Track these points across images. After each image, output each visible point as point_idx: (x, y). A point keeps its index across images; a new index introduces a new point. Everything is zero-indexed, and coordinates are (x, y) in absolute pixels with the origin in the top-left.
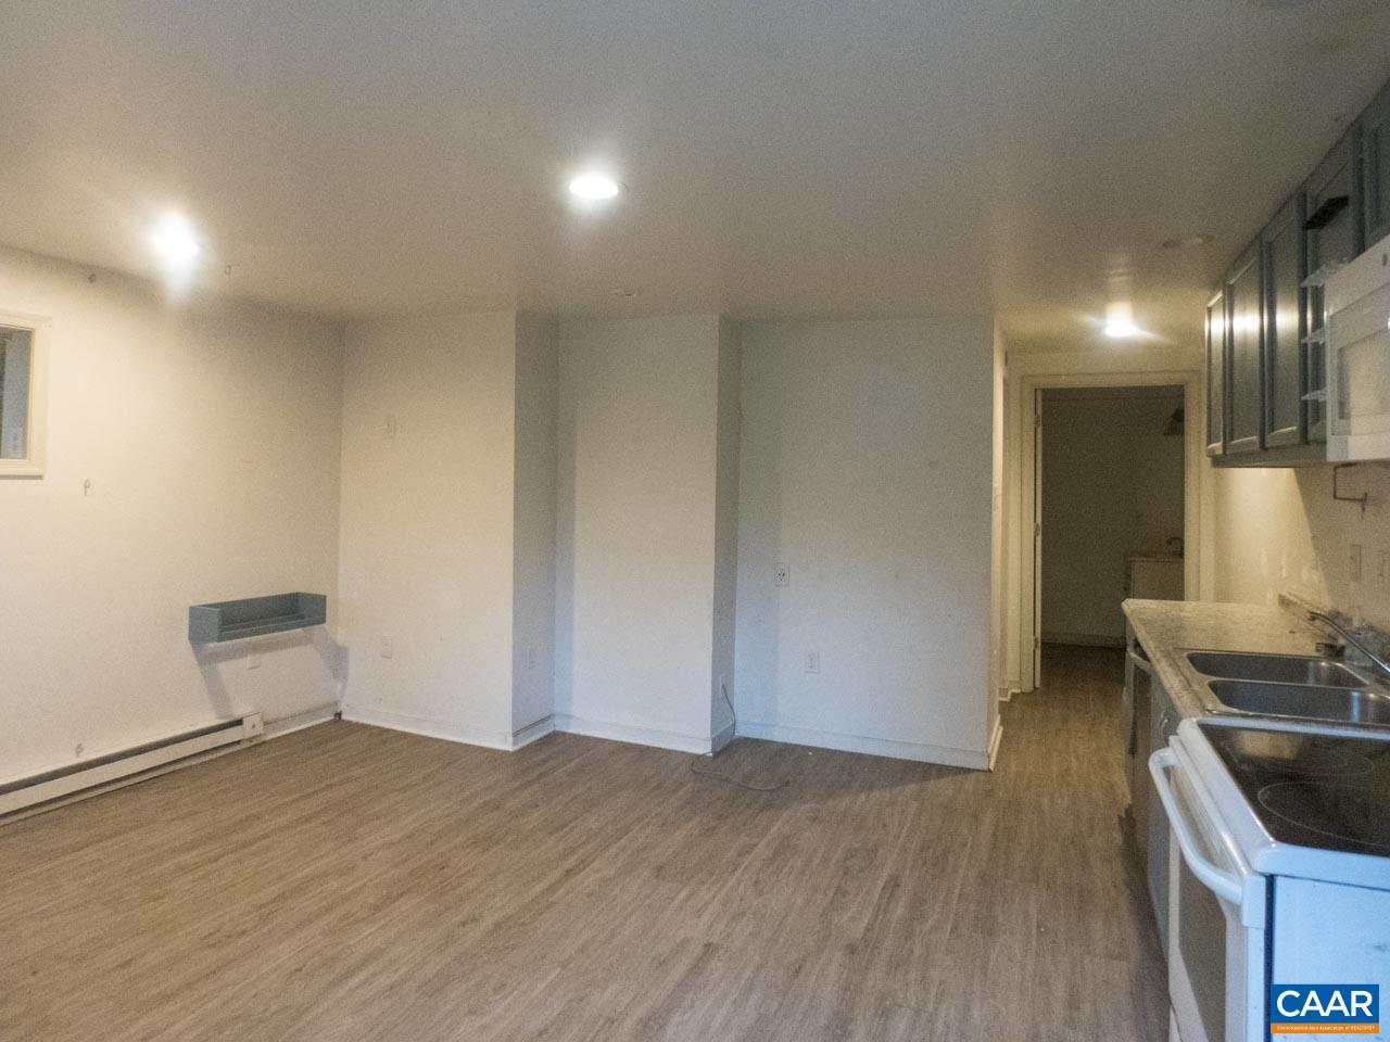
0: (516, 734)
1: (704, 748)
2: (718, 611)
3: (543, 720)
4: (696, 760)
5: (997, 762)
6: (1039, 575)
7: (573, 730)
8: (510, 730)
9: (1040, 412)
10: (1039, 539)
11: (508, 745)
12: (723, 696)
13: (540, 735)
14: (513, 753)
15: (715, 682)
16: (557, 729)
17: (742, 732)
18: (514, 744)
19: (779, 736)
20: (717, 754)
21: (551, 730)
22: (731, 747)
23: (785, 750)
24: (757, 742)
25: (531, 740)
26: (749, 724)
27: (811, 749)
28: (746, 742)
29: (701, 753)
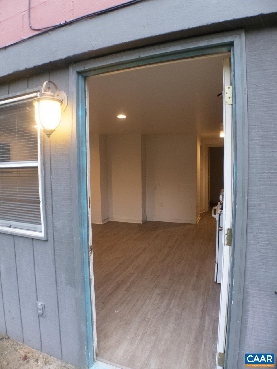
0: (102, 221)
1: (140, 222)
2: (142, 194)
3: (107, 219)
4: (139, 225)
5: (198, 223)
6: (209, 190)
7: (113, 220)
8: (101, 220)
9: (209, 152)
10: (209, 179)
11: (101, 223)
12: (144, 212)
13: (107, 221)
14: (102, 225)
15: (142, 209)
16: (110, 220)
17: (148, 219)
18: (102, 223)
19: (156, 220)
20: (143, 223)
21: (108, 221)
22: (146, 223)
23: (157, 222)
24: (151, 221)
25: (105, 222)
26: (149, 218)
27: (162, 222)
28: (149, 221)
29: (140, 223)
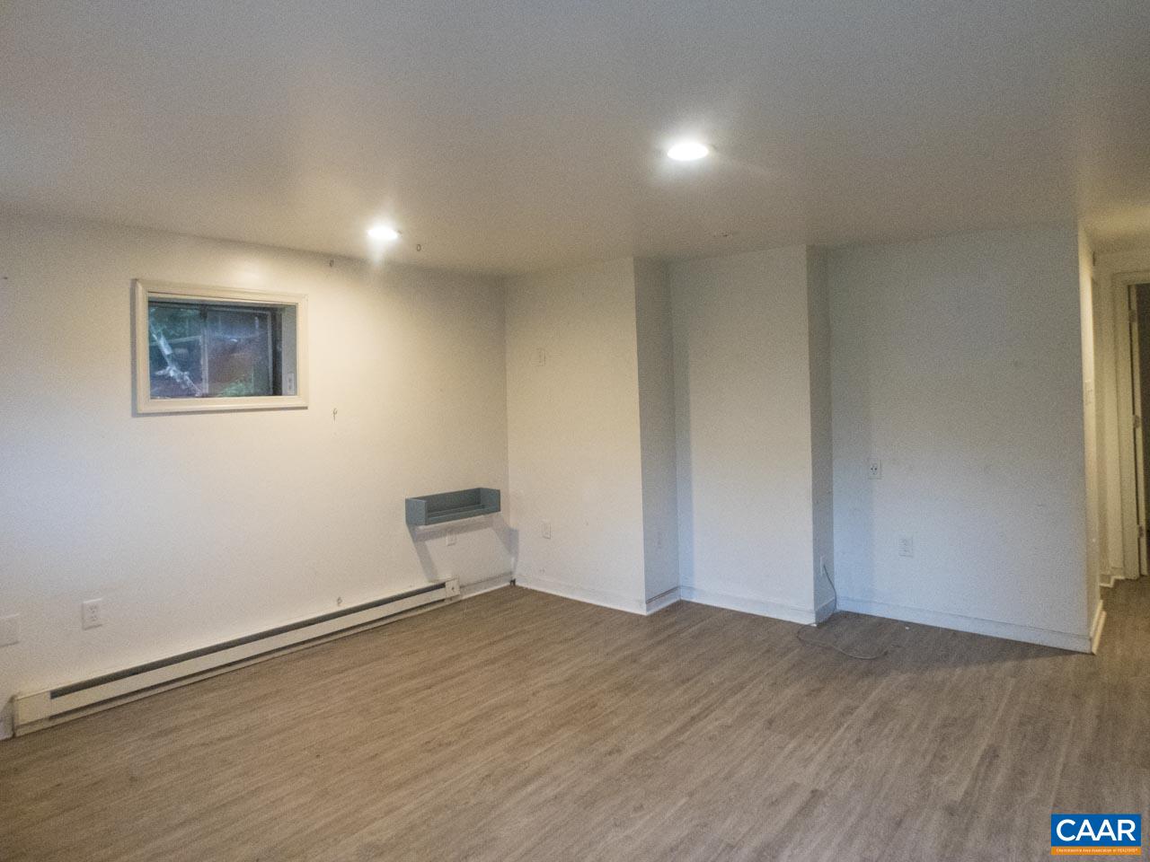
0: (649, 602)
1: (809, 619)
2: (816, 500)
3: (670, 591)
4: (802, 630)
5: (1100, 645)
7: (695, 600)
8: (643, 597)
9: (1134, 307)
10: (1139, 430)
11: (642, 611)
12: (824, 575)
13: (670, 603)
14: (647, 617)
15: (816, 563)
16: (682, 598)
17: (843, 606)
18: (648, 610)
19: (877, 611)
20: (820, 625)
21: (678, 599)
22: (833, 620)
23: (883, 624)
24: (858, 616)
25: (661, 607)
26: (849, 600)
27: (908, 624)
28: (847, 615)
29: (806, 623)
